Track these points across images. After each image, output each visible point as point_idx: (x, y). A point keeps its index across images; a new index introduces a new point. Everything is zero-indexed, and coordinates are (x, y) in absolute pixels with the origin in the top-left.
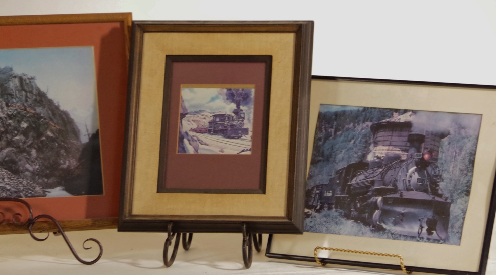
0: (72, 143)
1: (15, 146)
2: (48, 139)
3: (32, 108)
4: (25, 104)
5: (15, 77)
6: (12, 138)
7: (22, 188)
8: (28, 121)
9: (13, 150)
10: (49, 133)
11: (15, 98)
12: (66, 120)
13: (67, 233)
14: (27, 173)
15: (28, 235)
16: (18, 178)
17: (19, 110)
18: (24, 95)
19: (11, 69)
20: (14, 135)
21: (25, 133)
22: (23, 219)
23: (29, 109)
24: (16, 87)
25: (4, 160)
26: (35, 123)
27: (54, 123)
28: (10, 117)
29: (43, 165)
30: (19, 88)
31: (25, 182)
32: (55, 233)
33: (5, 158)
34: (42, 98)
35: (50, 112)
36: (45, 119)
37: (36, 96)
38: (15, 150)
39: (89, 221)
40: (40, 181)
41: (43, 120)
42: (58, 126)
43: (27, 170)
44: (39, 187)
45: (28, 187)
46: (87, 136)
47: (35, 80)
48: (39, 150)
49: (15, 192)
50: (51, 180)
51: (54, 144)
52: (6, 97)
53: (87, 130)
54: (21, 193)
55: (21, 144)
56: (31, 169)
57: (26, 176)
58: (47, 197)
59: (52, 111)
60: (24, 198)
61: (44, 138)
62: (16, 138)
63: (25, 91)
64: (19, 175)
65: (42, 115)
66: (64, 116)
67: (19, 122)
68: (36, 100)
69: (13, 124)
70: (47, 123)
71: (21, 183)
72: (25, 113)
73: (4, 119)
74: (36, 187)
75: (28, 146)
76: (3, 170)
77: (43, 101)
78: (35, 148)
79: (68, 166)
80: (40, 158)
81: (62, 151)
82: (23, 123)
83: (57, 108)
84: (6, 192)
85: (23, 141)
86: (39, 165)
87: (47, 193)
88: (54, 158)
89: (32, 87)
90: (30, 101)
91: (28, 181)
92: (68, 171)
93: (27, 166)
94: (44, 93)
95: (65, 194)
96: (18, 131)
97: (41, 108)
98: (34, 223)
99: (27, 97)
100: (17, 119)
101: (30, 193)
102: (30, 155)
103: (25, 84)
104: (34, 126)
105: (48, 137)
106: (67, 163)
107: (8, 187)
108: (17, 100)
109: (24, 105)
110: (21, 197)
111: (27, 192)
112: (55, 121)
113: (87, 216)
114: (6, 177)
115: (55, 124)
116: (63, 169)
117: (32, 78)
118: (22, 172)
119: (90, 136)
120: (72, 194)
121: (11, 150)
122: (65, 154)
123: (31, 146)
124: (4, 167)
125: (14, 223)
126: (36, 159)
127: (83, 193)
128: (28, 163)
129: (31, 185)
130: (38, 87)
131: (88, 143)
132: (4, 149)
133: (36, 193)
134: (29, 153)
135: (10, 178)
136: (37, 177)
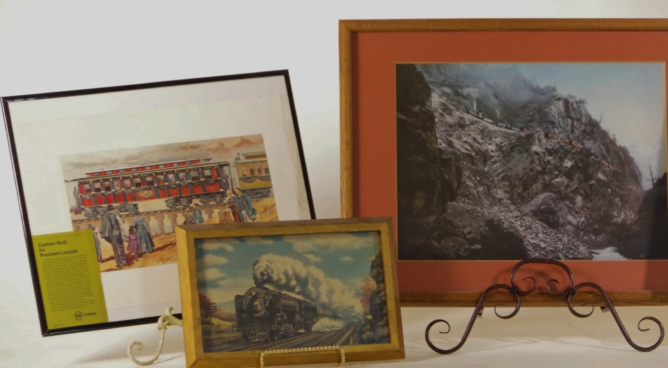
0: (630, 190)
1: (554, 190)
2: (598, 183)
3: (579, 141)
4: (571, 136)
5: (559, 99)
6: (551, 180)
7: (561, 247)
8: (573, 158)
9: (551, 196)
10: (601, 176)
11: (558, 128)
12: (623, 158)
13: (618, 309)
14: (569, 227)
15: (567, 309)
16: (556, 233)
17: (562, 144)
18: (569, 124)
19: (554, 89)
20: (554, 176)
21: (569, 174)
22: (560, 287)
23: (576, 142)
24: (560, 113)
25: (538, 209)
26: (581, 161)
27: (607, 162)
28: (550, 152)
29: (591, 217)
30: (564, 114)
31: (565, 239)
32: (602, 308)
33: (541, 206)
34: (593, 129)
35: (603, 148)
36: (596, 157)
37: (585, 126)
38: (554, 196)
39: (648, 293)
40: (585, 238)
41: (593, 157)
42: (613, 166)
43: (570, 223)
44: (584, 246)
45: (568, 246)
46: (651, 181)
47: (586, 105)
48: (586, 197)
49: (551, 251)
50: (601, 238)
51: (607, 190)
52: (545, 126)
53: (651, 173)
54: (560, 254)
55: (563, 188)
56: (574, 221)
57: (567, 232)
58: (594, 260)
59: (606, 146)
60: (563, 260)
61: (593, 182)
62: (557, 180)
63: (571, 118)
64: (559, 230)
65: (592, 151)
66: (621, 154)
67: (561, 159)
68: (584, 131)
69: (553, 162)
70: (599, 163)
71: (560, 240)
72: (570, 148)
73: (542, 155)
74: (579, 246)
75: (572, 192)
76: (538, 222)
77: (594, 133)
78: (581, 195)
79: (623, 219)
80: (588, 208)
81: (617, 200)
82: (566, 160)
83: (613, 142)
84: (540, 252)
85: (565, 184)
86: (586, 217)
87: (594, 255)
88: (605, 208)
89: (581, 114)
90: (577, 133)
91: (570, 238)
92: (623, 226)
93: (570, 218)
94: (596, 122)
95: (617, 257)
96: (560, 171)
97: (591, 142)
98: (574, 293)
99: (573, 126)
100: (559, 155)
101: (572, 254)
102: (574, 203)
103: (572, 109)
104: (581, 165)
105: (599, 180)
106: (623, 216)
107: (543, 245)
108: (560, 129)
109: (568, 137)
110: (560, 259)
111: (567, 252)
112: (609, 159)
113: (646, 288)
114: (540, 231)
115: (609, 163)
116: (616, 224)
117: (581, 102)
118: (562, 226)
119: (655, 181)
120: (628, 257)
121: (549, 196)
122: (620, 204)
123: (575, 192)
124: (539, 218)
125: (547, 291)
126: (582, 208)
127: (642, 256)
128: (571, 214)
129: (573, 242)
130: (588, 114)
131: (651, 190)
132: (540, 194)
133: (579, 253)
134: (573, 201)
135: (546, 233)
136: (582, 233)
